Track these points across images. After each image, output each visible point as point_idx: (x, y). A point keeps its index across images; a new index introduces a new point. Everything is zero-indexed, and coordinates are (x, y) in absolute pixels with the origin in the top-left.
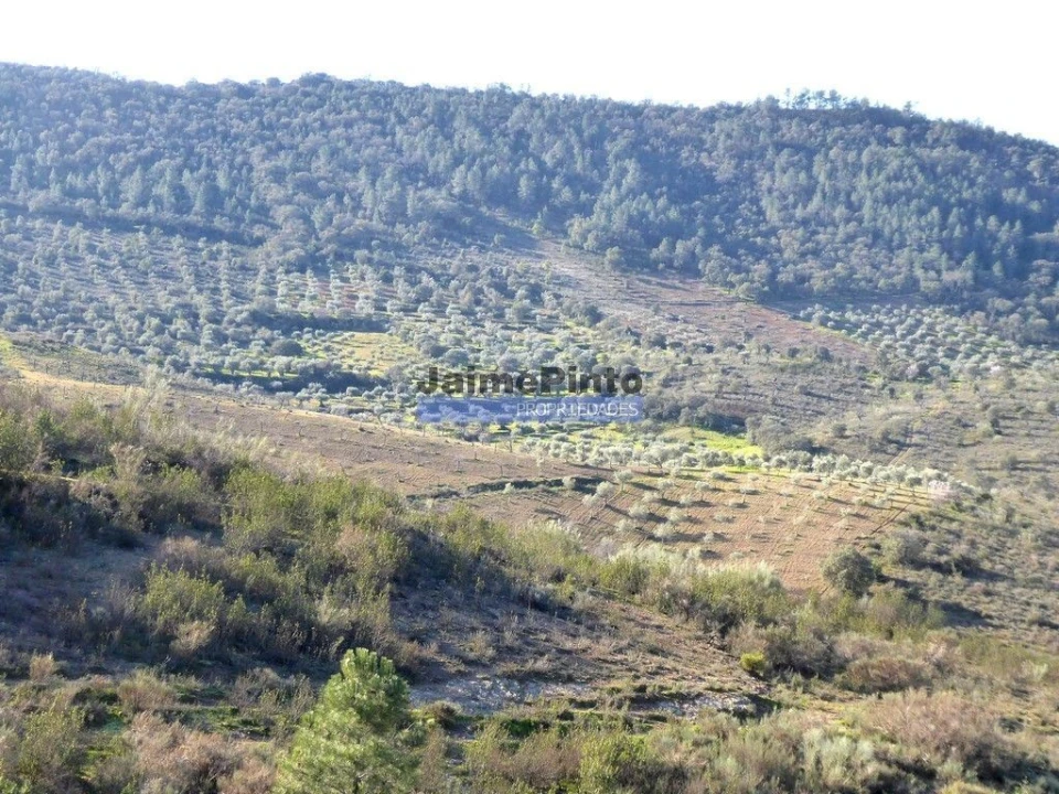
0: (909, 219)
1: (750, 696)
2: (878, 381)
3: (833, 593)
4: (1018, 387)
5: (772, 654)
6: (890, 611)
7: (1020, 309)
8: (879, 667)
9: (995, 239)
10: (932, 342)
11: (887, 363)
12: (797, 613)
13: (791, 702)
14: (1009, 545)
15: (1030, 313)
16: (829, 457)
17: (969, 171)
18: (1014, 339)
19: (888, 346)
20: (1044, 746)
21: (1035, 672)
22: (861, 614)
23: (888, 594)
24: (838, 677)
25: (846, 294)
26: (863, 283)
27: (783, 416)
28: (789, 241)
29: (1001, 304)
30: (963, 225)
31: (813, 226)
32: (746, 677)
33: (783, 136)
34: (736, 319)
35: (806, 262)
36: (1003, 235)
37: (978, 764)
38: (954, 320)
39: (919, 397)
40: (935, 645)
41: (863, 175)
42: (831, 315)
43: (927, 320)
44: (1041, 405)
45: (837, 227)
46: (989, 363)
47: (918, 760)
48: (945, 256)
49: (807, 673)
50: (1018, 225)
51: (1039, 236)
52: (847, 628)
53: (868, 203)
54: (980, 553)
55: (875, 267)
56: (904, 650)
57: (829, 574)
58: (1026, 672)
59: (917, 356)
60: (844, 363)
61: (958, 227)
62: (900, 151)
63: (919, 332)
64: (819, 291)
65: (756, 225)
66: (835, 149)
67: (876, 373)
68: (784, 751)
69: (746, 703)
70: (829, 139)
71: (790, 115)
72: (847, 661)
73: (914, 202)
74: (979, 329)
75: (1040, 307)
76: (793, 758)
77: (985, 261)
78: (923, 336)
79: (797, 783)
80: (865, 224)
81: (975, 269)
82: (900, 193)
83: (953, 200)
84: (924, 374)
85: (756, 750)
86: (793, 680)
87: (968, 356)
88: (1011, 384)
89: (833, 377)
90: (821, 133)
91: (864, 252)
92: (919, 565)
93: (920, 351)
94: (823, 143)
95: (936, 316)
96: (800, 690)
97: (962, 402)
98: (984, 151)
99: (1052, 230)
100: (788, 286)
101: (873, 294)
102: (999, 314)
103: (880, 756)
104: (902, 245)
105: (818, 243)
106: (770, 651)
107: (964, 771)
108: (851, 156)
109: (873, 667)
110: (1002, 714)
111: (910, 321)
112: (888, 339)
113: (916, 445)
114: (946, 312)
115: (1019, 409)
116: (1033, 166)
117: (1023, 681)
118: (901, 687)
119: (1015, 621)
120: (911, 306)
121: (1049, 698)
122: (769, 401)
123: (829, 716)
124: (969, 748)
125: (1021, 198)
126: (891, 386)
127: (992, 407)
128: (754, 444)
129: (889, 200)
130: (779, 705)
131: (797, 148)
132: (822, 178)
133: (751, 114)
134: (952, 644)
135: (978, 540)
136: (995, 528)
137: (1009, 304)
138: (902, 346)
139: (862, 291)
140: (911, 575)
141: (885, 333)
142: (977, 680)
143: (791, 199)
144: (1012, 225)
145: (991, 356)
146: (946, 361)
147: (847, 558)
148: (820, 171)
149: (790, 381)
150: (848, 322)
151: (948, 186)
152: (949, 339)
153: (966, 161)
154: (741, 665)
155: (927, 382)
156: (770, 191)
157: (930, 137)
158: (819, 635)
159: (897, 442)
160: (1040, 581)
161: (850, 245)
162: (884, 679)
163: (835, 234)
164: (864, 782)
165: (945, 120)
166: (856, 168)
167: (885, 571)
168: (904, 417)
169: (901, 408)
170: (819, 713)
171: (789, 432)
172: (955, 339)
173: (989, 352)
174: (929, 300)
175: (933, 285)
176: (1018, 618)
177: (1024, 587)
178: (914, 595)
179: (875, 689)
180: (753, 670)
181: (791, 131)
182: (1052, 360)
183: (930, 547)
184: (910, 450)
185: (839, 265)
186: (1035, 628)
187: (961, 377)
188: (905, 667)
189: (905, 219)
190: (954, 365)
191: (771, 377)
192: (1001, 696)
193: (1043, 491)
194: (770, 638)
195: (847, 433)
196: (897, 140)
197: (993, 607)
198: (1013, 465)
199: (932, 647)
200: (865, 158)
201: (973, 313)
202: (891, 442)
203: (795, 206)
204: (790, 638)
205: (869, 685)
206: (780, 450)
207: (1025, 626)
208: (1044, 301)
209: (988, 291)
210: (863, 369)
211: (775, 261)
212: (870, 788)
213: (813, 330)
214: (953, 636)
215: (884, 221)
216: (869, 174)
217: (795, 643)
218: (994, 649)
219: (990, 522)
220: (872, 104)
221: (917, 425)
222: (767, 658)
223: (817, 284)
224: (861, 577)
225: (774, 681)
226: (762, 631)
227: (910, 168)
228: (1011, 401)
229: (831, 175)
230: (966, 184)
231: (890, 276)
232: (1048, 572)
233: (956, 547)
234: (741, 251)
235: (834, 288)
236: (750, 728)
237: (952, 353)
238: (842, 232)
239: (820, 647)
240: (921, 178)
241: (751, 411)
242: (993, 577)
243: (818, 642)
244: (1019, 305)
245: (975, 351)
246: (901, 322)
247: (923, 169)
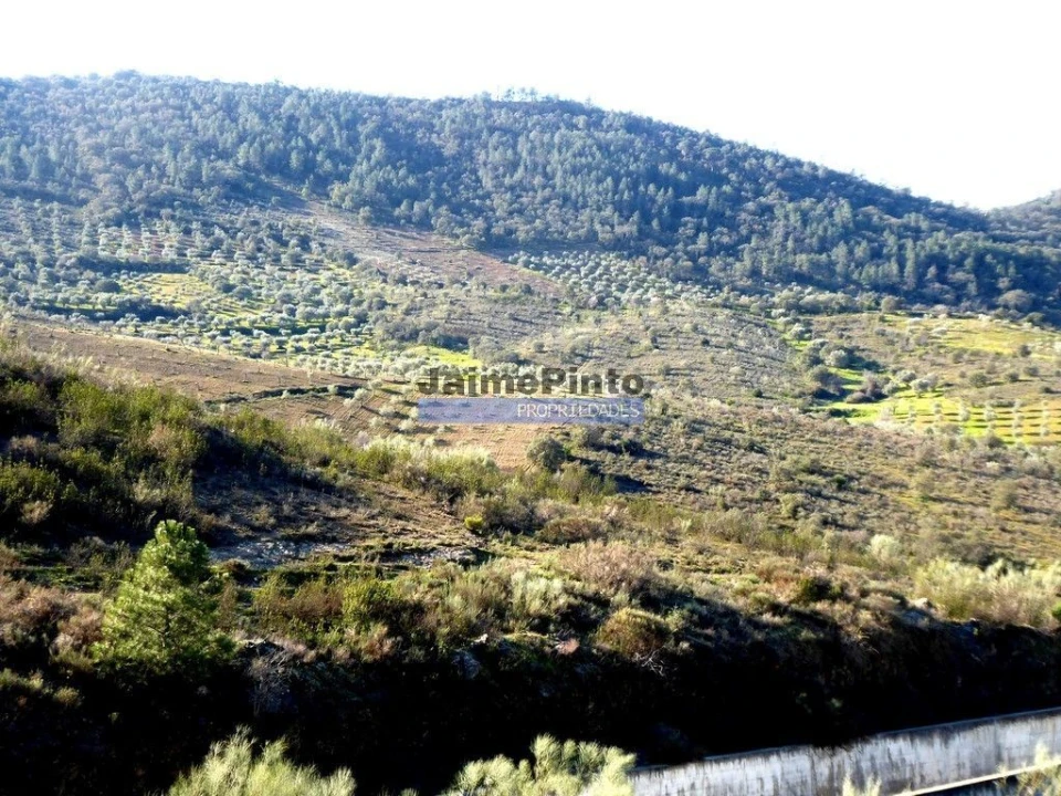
0: (590, 186)
1: (472, 549)
2: (567, 310)
3: (534, 469)
4: (671, 313)
5: (488, 517)
6: (576, 483)
7: (672, 254)
8: (569, 525)
9: (653, 201)
10: (608, 280)
11: (574, 295)
12: (507, 486)
13: (503, 552)
14: (664, 431)
15: (680, 257)
16: (532, 367)
17: (634, 150)
18: (667, 276)
19: (575, 283)
20: (690, 580)
21: (683, 525)
22: (555, 486)
23: (575, 470)
24: (538, 533)
25: (543, 244)
26: (556, 235)
27: (496, 337)
28: (500, 203)
29: (659, 250)
30: (630, 191)
31: (518, 191)
32: (468, 534)
33: (494, 122)
34: (460, 263)
35: (513, 218)
36: (660, 198)
37: (640, 595)
38: (623, 263)
39: (598, 321)
40: (610, 507)
41: (555, 152)
42: (532, 259)
43: (604, 263)
44: (687, 327)
45: (536, 192)
46: (649, 295)
47: (597, 593)
48: (616, 214)
49: (515, 531)
50: (670, 190)
51: (686, 199)
52: (545, 496)
53: (559, 174)
54: (643, 438)
55: (565, 222)
56: (588, 512)
57: (532, 456)
58: (676, 525)
59: (597, 290)
60: (542, 296)
61: (626, 193)
62: (583, 134)
63: (598, 272)
64: (523, 242)
65: (475, 190)
66: (534, 132)
67: (566, 303)
68: (497, 590)
69: (468, 554)
70: (529, 125)
71: (501, 105)
72: (544, 520)
73: (594, 173)
74: (643, 269)
75: (687, 253)
76: (503, 595)
77: (646, 218)
78: (601, 275)
79: (507, 613)
80: (557, 190)
81: (639, 225)
82: (583, 166)
83: (622, 171)
84: (601, 304)
85: (476, 589)
86: (504, 536)
87: (634, 290)
88: (666, 311)
89: (534, 306)
90: (523, 120)
91: (557, 211)
92: (598, 447)
93: (599, 286)
94: (525, 127)
95: (610, 260)
96: (509, 544)
97: (629, 325)
98: (645, 135)
99: (695, 195)
100: (499, 237)
101: (564, 243)
102: (657, 258)
103: (568, 591)
104: (585, 206)
105: (522, 204)
106: (487, 515)
107: (630, 600)
108: (546, 137)
109: (564, 525)
110: (658, 557)
111: (591, 264)
112: (574, 278)
113: (596, 357)
114: (617, 257)
115: (671, 330)
116: (682, 146)
117: (674, 532)
118: (584, 539)
119: (668, 488)
120: (592, 252)
121: (694, 545)
122: (486, 325)
123: (530, 562)
124: (635, 582)
125: (672, 171)
126: (577, 313)
127: (652, 328)
128: (475, 358)
129: (575, 171)
130: (494, 555)
131: (505, 131)
132: (524, 154)
133: (470, 105)
134: (622, 506)
135: (642, 428)
136: (653, 419)
137: (664, 250)
138: (586, 283)
139: (556, 242)
140: (593, 455)
141: (573, 272)
142: (640, 532)
143: (501, 170)
144: (666, 191)
145: (651, 290)
146: (618, 294)
147: (545, 444)
148: (523, 147)
149: (502, 310)
150: (545, 264)
151: (619, 161)
152: (620, 277)
153: (632, 142)
154: (465, 526)
155: (603, 310)
156: (485, 164)
157: (605, 123)
158: (524, 502)
159: (582, 355)
160: (687, 457)
161: (546, 206)
162: (571, 533)
163: (534, 197)
164: (557, 611)
165: (617, 111)
166: (551, 146)
167: (573, 453)
168: (587, 336)
169: (584, 330)
170: (524, 560)
171: (501, 349)
172: (624, 277)
173: (649, 287)
174: (606, 248)
175: (608, 236)
176: (670, 485)
177: (675, 462)
178: (594, 470)
179: (565, 541)
180: (474, 529)
181: (501, 118)
182: (696, 293)
183: (607, 434)
184: (592, 362)
185: (538, 221)
186: (683, 492)
187: (629, 306)
188: (587, 524)
189: (587, 186)
190: (624, 297)
191: (487, 307)
192: (658, 544)
193: (689, 391)
194: (487, 505)
195: (545, 349)
196: (580, 126)
197: (652, 477)
198: (667, 372)
199: (607, 508)
200: (557, 139)
201: (637, 258)
202: (577, 355)
203: (504, 176)
204: (502, 504)
205: (561, 539)
206: (494, 362)
207: (675, 491)
208: (689, 248)
209: (649, 241)
210: (556, 300)
211: (490, 218)
212: (561, 614)
213: (518, 271)
214: (622, 500)
215: (572, 187)
216: (560, 152)
217: (506, 508)
218: (652, 509)
219: (650, 414)
220: (562, 98)
221: (596, 343)
222: (484, 520)
223: (521, 236)
224: (556, 457)
225: (490, 537)
226: (481, 500)
227: (590, 147)
228: (665, 323)
229: (531, 152)
230: (632, 159)
231: (576, 229)
232: (693, 451)
233: (625, 433)
234: (464, 210)
235: (534, 239)
236: (472, 573)
237: (622, 288)
238: (540, 195)
239: (524, 510)
240: (598, 155)
241: (473, 333)
242: (652, 455)
243: (522, 507)
244: (671, 251)
245: (639, 286)
246: (585, 265)
247: (600, 148)
